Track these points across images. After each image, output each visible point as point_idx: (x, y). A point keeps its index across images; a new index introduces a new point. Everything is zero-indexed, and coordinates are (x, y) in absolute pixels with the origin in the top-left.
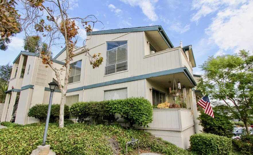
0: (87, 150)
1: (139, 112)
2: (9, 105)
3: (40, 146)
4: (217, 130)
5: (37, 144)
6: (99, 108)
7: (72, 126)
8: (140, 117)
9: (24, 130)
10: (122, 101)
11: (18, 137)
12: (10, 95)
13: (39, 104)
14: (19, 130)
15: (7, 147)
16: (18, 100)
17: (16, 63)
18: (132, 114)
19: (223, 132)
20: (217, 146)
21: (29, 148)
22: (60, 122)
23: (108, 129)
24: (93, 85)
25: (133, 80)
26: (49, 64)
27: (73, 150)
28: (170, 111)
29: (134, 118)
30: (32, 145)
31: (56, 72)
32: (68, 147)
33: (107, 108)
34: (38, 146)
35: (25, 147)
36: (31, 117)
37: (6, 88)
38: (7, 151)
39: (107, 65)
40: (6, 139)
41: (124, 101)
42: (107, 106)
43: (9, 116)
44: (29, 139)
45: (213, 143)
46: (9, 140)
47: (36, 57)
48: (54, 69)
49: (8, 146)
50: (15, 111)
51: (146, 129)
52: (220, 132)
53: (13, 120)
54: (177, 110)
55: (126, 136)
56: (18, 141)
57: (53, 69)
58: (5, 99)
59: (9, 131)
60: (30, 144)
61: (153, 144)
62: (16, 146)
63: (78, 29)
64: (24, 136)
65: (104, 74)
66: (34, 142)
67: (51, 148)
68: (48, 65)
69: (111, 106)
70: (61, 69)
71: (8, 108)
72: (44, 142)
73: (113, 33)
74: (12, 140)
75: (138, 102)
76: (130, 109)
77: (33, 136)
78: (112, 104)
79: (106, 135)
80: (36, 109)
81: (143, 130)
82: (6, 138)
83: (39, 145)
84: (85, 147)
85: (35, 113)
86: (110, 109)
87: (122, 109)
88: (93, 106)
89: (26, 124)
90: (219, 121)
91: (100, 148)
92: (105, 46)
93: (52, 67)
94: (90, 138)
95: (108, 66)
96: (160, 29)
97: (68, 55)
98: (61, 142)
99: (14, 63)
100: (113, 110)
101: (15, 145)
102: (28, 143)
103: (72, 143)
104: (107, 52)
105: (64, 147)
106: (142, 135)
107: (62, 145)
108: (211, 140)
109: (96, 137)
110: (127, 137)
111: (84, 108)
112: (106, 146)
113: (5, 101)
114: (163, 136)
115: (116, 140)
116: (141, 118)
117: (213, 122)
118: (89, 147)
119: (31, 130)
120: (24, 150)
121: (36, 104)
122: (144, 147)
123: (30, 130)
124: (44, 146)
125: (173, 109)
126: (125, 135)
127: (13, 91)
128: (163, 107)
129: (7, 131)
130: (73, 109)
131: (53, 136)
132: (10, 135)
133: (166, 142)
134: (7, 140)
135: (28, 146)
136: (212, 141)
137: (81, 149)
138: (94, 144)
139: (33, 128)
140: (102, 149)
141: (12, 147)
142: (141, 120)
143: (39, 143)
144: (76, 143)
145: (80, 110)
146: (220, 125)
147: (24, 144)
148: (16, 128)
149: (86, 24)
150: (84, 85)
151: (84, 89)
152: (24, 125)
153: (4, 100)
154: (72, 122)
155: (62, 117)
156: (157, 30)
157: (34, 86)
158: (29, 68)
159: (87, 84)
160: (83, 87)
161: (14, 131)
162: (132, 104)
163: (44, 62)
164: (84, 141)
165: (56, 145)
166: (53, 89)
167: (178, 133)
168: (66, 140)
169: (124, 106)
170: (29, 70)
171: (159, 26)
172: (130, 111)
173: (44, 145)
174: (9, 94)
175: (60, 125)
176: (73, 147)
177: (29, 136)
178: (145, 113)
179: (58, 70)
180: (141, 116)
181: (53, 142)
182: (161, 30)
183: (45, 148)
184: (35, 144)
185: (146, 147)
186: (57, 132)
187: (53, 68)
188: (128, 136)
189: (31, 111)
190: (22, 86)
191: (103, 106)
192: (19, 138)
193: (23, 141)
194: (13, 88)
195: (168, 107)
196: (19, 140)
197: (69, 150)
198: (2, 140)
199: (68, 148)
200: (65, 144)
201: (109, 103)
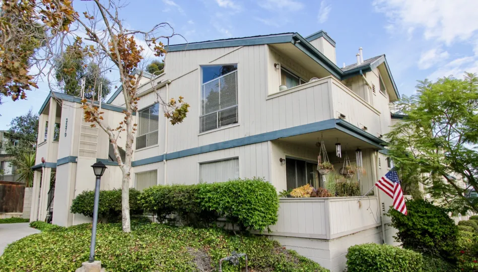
0: (156, 269)
1: (248, 207)
2: (40, 189)
3: (86, 263)
4: (419, 236)
5: (83, 260)
6: (185, 199)
7: (144, 229)
8: (250, 215)
9: (64, 238)
10: (219, 187)
11: (55, 249)
12: (40, 173)
13: (88, 191)
14: (57, 238)
15: (40, 264)
16: (54, 182)
17: (44, 114)
18: (236, 211)
19: (432, 240)
20: (387, 267)
21: (72, 266)
22: (123, 222)
23: (199, 235)
24: (179, 152)
25: (248, 142)
26: (96, 120)
27: (134, 270)
28: (311, 203)
29: (240, 217)
30: (75, 261)
31: (110, 135)
32: (128, 264)
33: (197, 198)
34: (83, 263)
35: (65, 264)
36: (77, 214)
37: (33, 160)
38: (41, 270)
39: (203, 113)
40: (38, 252)
41: (222, 188)
42: (196, 195)
43: (42, 211)
44: (71, 251)
45: (380, 261)
46: (43, 253)
47: (76, 103)
48: (106, 129)
49: (42, 262)
50: (51, 202)
51: (271, 236)
52: (425, 241)
53: (49, 217)
54: (323, 200)
55: (227, 248)
56: (55, 255)
57: (104, 129)
58: (33, 180)
59: (42, 239)
60: (73, 259)
61: (277, 261)
62: (53, 262)
63: (142, 50)
64: (63, 247)
65: (198, 132)
66: (78, 256)
67: (103, 266)
68: (95, 123)
69: (202, 194)
70: (118, 129)
71: (39, 197)
72: (92, 257)
73: (211, 48)
74: (46, 254)
75: (247, 188)
76: (233, 202)
77: (76, 248)
78: (204, 192)
79: (192, 246)
80: (83, 199)
81: (267, 236)
82: (39, 250)
83: (84, 261)
84: (152, 265)
85: (82, 206)
86: (201, 202)
87: (220, 200)
88: (175, 195)
89: (69, 226)
90: (426, 218)
91: (177, 267)
92: (199, 75)
93: (102, 125)
94: (162, 250)
95: (205, 115)
96: (295, 39)
97: (128, 101)
98: (118, 256)
99: (41, 113)
100: (206, 202)
101: (51, 261)
102: (70, 258)
103: (134, 258)
104: (203, 86)
105: (122, 264)
106: (259, 246)
107: (119, 261)
108: (376, 256)
109: (172, 250)
110: (229, 250)
111: (162, 197)
112: (188, 263)
113: (33, 184)
114: (299, 248)
115: (209, 254)
116: (252, 217)
117: (412, 220)
118: (159, 265)
119: (75, 236)
120: (64, 268)
121: (84, 191)
122: (260, 266)
123: (73, 237)
124: (92, 263)
125: (317, 199)
126: (225, 246)
127: (45, 167)
128: (300, 195)
129: (39, 239)
130: (145, 199)
131: (107, 247)
132: (44, 245)
133: (302, 259)
134: (39, 254)
135: (70, 263)
136: (378, 258)
137: (147, 267)
138: (167, 261)
139: (79, 234)
140: (180, 268)
141: (47, 264)
142: (252, 221)
143: (86, 258)
144: (140, 259)
145: (156, 202)
146: (425, 226)
147: (64, 259)
148: (53, 234)
149: (154, 43)
150: (165, 153)
151: (165, 160)
152: (67, 227)
153: (31, 181)
154: (148, 221)
155: (126, 213)
156: (290, 42)
157: (77, 157)
158: (67, 124)
159: (169, 150)
160: (163, 156)
161: (49, 238)
162: (236, 193)
163: (88, 119)
164: (151, 255)
165: (110, 262)
166: (100, 174)
167: (324, 243)
168: (126, 254)
169: (224, 196)
170: (66, 128)
171: (293, 33)
172: (233, 205)
173: (92, 261)
174: (38, 171)
175: (124, 227)
176: (135, 264)
177: (71, 247)
178: (257, 208)
179: (113, 130)
180: (251, 213)
181: (106, 256)
182: (299, 41)
183: (92, 266)
184: (79, 259)
185: (264, 266)
186: (113, 240)
187: (103, 127)
188: (231, 247)
189: (75, 203)
190: (58, 159)
191: (190, 196)
192: (56, 251)
193: (62, 255)
194: (43, 162)
195: (309, 195)
196: (56, 253)
197: (129, 269)
198: (33, 253)
199: (128, 266)
200: (124, 259)
201: (199, 190)
